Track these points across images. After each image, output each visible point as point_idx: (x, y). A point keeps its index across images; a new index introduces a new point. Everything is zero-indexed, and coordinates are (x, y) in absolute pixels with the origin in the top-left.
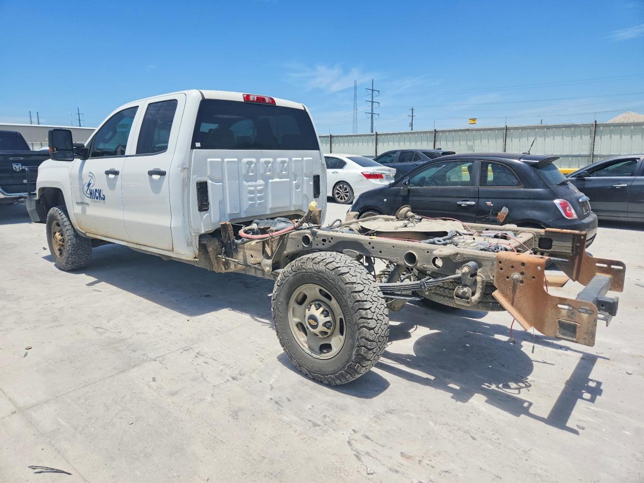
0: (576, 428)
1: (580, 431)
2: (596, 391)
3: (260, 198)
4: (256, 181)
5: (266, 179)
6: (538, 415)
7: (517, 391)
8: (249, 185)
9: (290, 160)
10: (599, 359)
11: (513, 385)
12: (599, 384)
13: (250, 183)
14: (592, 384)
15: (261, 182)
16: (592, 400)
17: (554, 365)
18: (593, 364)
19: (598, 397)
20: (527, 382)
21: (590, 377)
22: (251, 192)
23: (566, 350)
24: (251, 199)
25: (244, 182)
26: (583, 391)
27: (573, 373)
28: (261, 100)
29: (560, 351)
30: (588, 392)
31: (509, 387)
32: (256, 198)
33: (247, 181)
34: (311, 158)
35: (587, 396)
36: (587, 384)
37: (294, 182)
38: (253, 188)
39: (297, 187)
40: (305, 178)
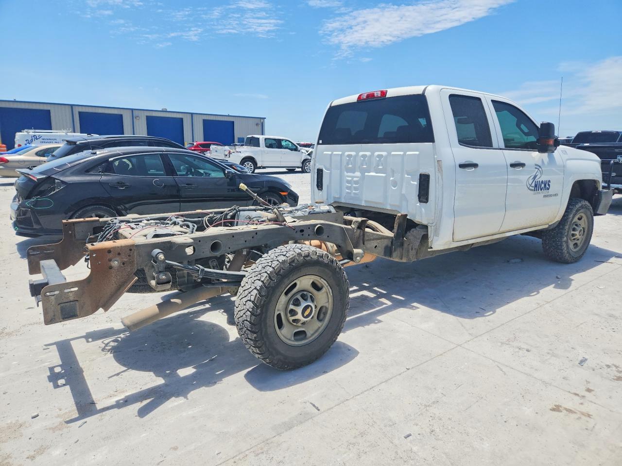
0: (48, 347)
1: (45, 347)
2: (54, 378)
3: (356, 189)
4: (354, 173)
5: (363, 171)
6: (77, 340)
7: (106, 342)
8: (348, 176)
9: (389, 154)
10: (77, 415)
11: (112, 344)
12: (56, 386)
13: (349, 174)
14: (61, 382)
15: (358, 174)
16: (51, 369)
17: (109, 378)
18: (77, 404)
19: (49, 374)
20: (108, 351)
21: (68, 388)
22: (348, 182)
23: (117, 402)
24: (348, 188)
25: (345, 173)
26: (63, 371)
27: (86, 382)
28: (371, 96)
29: (122, 396)
30: (59, 373)
31: (113, 341)
32: (353, 188)
33: (347, 172)
34: (417, 153)
35: (58, 370)
36: (65, 379)
37: (391, 179)
38: (350, 179)
39: (395, 184)
40: (406, 176)
